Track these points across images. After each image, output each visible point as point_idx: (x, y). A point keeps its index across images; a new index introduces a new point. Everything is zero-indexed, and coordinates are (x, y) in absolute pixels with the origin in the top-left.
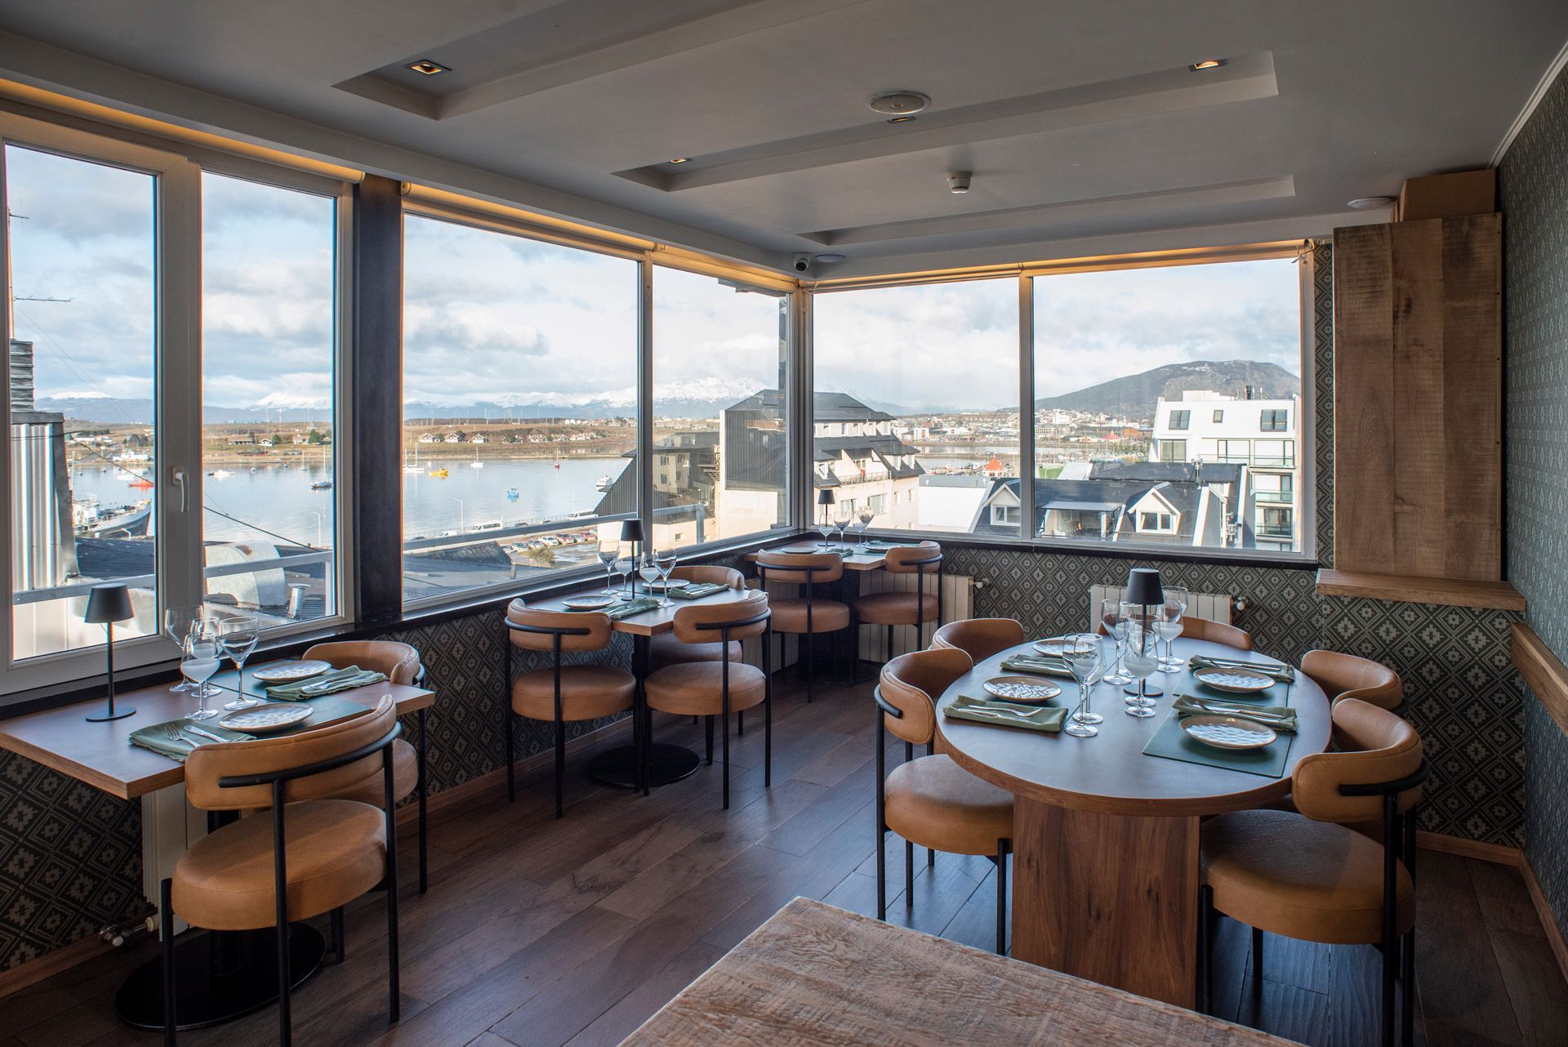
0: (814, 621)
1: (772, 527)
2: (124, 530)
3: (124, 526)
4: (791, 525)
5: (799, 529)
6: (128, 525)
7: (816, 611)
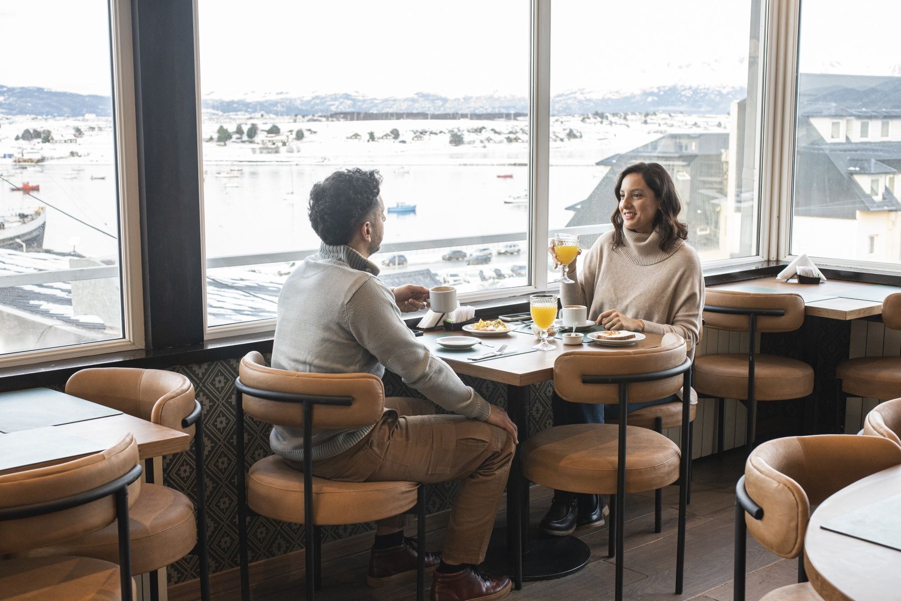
0: (757, 383)
1: (732, 256)
2: (18, 241)
3: (18, 237)
4: (758, 254)
5: (769, 261)
6: (24, 235)
7: (762, 371)
